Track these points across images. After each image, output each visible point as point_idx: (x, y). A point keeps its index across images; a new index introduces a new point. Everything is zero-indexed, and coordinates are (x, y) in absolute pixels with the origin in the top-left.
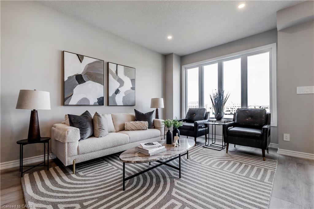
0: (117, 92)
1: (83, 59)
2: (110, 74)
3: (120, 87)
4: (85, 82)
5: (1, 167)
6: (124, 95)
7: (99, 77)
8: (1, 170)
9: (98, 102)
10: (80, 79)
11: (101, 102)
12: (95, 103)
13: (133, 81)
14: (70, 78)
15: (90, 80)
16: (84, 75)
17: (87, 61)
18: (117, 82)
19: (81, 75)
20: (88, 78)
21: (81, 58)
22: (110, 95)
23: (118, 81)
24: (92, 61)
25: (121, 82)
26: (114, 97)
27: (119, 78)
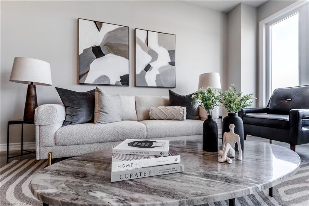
0: (148, 68)
1: (101, 26)
2: (137, 45)
3: (152, 61)
4: (104, 55)
5: (1, 148)
6: (158, 73)
7: (123, 49)
8: (1, 152)
9: (120, 81)
10: (98, 52)
11: (125, 81)
12: (117, 82)
13: (172, 53)
14: (85, 51)
15: (111, 53)
16: (104, 46)
17: (106, 29)
18: (147, 54)
19: (99, 47)
20: (108, 50)
21: (99, 25)
22: (138, 72)
23: (149, 53)
24: (113, 28)
25: (154, 55)
26: (143, 75)
27: (151, 49)
